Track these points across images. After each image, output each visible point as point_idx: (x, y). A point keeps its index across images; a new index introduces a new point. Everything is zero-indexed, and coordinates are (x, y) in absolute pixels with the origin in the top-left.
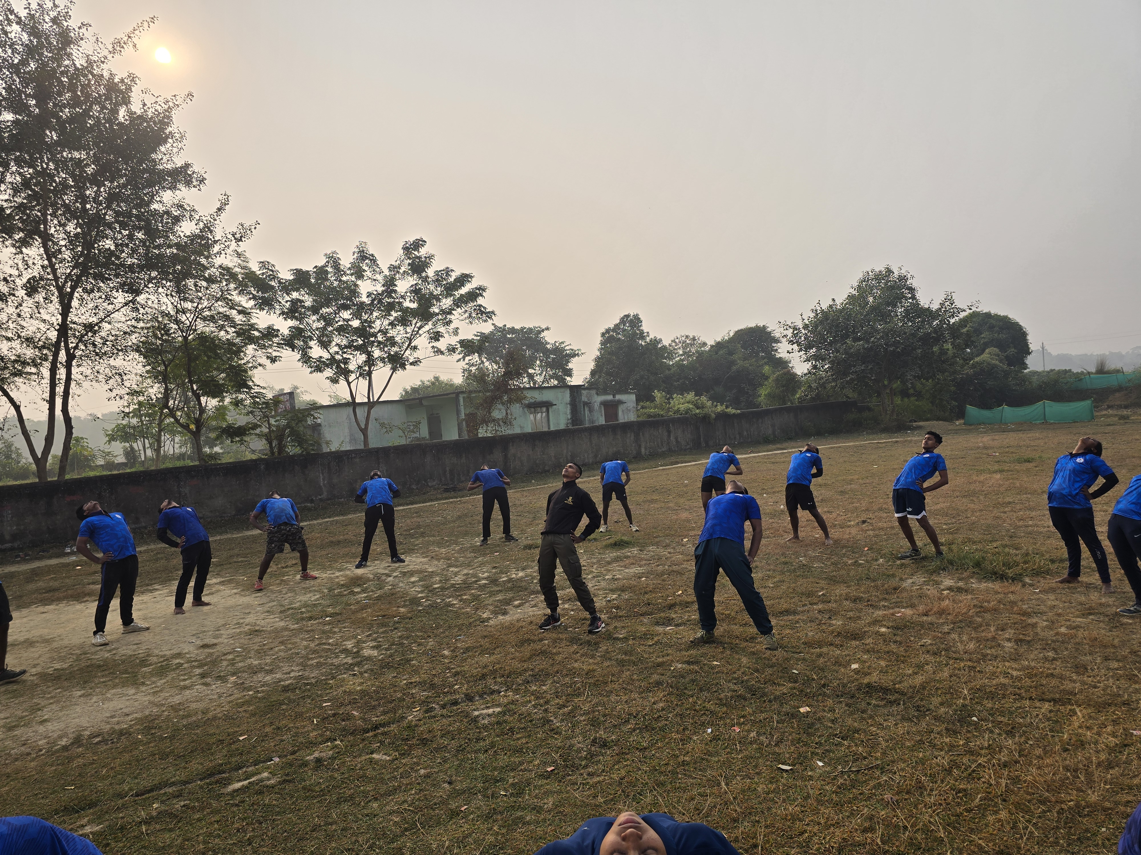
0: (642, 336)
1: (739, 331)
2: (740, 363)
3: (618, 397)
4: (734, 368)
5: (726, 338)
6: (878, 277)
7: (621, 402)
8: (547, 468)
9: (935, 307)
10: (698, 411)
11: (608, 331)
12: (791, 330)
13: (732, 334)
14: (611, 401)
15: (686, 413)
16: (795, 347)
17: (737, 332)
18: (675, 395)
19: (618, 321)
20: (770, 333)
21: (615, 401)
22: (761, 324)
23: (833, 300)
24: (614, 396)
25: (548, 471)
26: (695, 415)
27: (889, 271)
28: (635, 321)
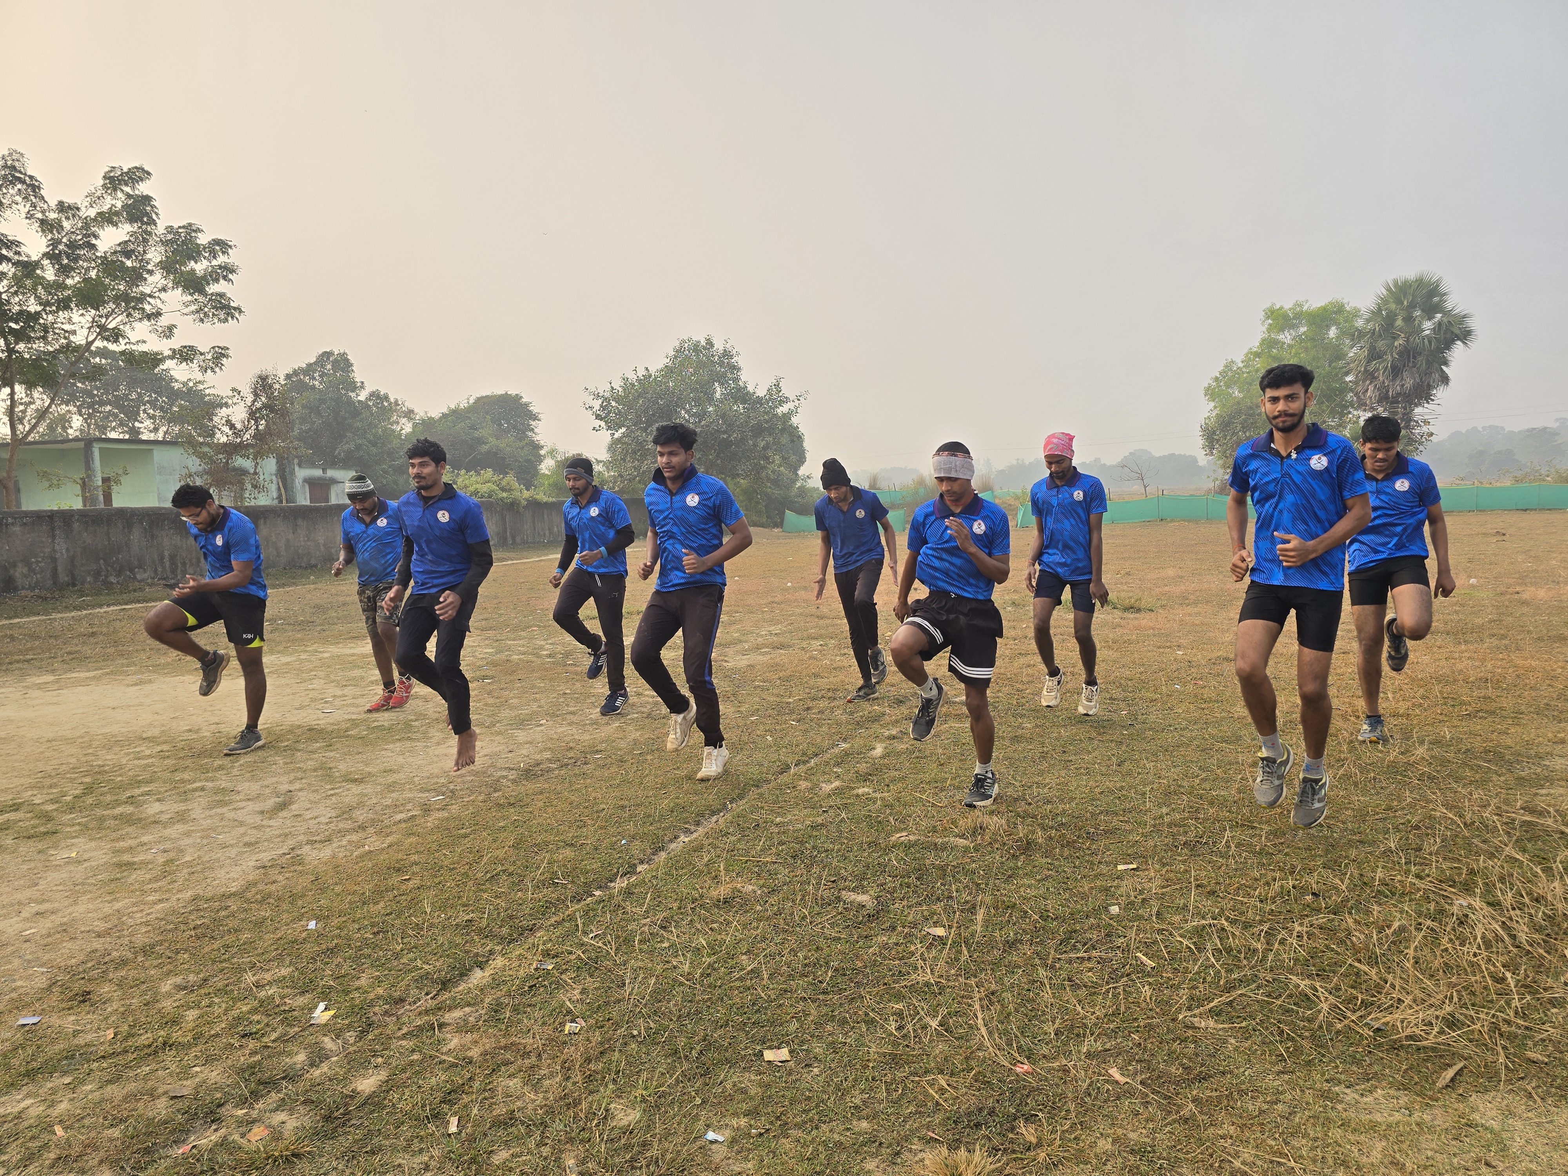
0: (353, 386)
1: (482, 398)
2: (493, 441)
3: (331, 473)
4: (484, 448)
5: (462, 406)
6: (696, 348)
7: (334, 481)
8: (313, 562)
9: (761, 392)
10: (505, 495)
11: (296, 373)
12: (600, 401)
13: (472, 401)
14: (319, 479)
15: (490, 496)
16: (603, 424)
17: (479, 399)
18: (463, 472)
19: (313, 360)
20: (527, 405)
21: (325, 479)
22: (512, 392)
23: (647, 369)
24: (324, 471)
25: (315, 566)
26: (502, 499)
27: (710, 343)
28: (343, 363)
